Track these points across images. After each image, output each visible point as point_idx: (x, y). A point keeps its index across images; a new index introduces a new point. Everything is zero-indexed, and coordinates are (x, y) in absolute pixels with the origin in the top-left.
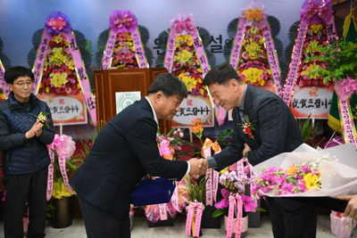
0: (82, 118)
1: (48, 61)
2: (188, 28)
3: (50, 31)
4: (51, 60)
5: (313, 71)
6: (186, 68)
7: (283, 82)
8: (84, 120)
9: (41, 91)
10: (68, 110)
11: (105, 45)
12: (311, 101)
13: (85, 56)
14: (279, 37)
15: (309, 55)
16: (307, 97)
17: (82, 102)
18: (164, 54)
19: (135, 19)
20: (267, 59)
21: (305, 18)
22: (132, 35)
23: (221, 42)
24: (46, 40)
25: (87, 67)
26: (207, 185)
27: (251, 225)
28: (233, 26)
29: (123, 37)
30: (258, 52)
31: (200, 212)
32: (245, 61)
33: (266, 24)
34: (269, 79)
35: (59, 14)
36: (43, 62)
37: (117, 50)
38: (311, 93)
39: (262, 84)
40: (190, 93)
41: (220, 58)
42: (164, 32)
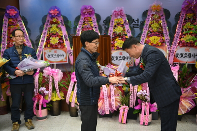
0: (65, 60)
1: (49, 31)
2: (121, 15)
3: (50, 16)
4: (51, 30)
5: (187, 38)
6: (119, 36)
7: (171, 44)
8: (66, 62)
9: (45, 46)
10: (58, 56)
11: (78, 23)
12: (186, 54)
13: (68, 29)
14: (169, 20)
15: (186, 29)
16: (184, 52)
17: (66, 52)
18: (108, 28)
19: (93, 10)
20: (162, 32)
21: (184, 10)
22: (92, 18)
23: (138, 22)
24: (48, 21)
25: (68, 34)
26: (130, 97)
27: (153, 118)
28: (145, 14)
29: (87, 19)
30: (158, 28)
31: (126, 111)
32: (151, 33)
33: (163, 13)
34: (163, 42)
35: (56, 7)
36: (47, 32)
37: (84, 26)
38: (186, 50)
39: (160, 45)
40: (121, 49)
41: (137, 30)
42: (109, 17)
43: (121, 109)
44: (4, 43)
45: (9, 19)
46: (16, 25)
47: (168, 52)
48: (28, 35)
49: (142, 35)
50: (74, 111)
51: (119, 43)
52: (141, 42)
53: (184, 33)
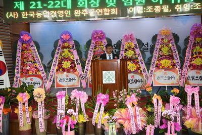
0: (77, 84)
1: (61, 55)
2: (132, 39)
3: (62, 40)
4: (63, 55)
5: (198, 61)
6: (131, 59)
7: (182, 67)
9: (57, 70)
10: (70, 80)
11: (89, 47)
12: (197, 77)
13: (80, 53)
14: (178, 44)
15: (196, 53)
16: (195, 75)
17: (77, 76)
18: (119, 52)
19: (104, 34)
20: (172, 55)
21: (193, 35)
22: (103, 43)
23: (148, 46)
24: (60, 45)
25: (80, 58)
28: (154, 38)
29: (98, 43)
30: (168, 51)
32: (161, 56)
33: (172, 37)
34: (174, 65)
35: (67, 32)
36: (58, 56)
37: (95, 50)
38: (197, 73)
39: (171, 68)
40: (133, 72)
41: (148, 54)
42: (119, 41)
43: (148, 129)
44: (18, 68)
45: (22, 44)
46: (29, 50)
47: (179, 74)
48: (40, 60)
49: (153, 59)
50: (100, 132)
51: (131, 66)
52: (152, 66)
53: (194, 56)
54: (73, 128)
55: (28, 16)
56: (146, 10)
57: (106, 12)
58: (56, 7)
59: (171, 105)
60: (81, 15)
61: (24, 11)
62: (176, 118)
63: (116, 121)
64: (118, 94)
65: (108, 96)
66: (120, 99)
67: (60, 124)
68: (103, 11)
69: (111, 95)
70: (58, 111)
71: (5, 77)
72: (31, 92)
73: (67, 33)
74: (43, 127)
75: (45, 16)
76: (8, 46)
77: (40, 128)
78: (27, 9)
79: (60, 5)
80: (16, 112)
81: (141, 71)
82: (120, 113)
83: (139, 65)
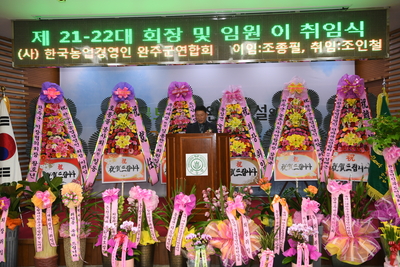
0: (142, 176)
1: (114, 125)
2: (238, 98)
3: (117, 99)
4: (117, 124)
5: (351, 139)
6: (236, 133)
7: (323, 145)
9: (106, 151)
10: (129, 168)
11: (164, 111)
12: (349, 165)
13: (146, 121)
14: (317, 108)
15: (346, 124)
16: (346, 162)
17: (142, 162)
18: (216, 120)
19: (190, 90)
20: (308, 127)
21: (342, 93)
22: (188, 104)
23: (265, 111)
24: (112, 107)
25: (147, 131)
28: (277, 98)
29: (180, 105)
30: (300, 121)
31: (271, 259)
32: (289, 128)
33: (307, 97)
34: (310, 145)
35: (126, 84)
36: (109, 126)
37: (174, 116)
38: (348, 158)
39: (305, 149)
40: (240, 155)
41: (265, 125)
42: (216, 102)
43: (263, 257)
44: (36, 146)
45: (46, 104)
46: (58, 115)
47: (319, 161)
48: (76, 133)
49: (275, 133)
50: (179, 262)
51: (236, 145)
52: (272, 145)
53: (344, 129)
54: (132, 254)
55: (56, 55)
56: (261, 49)
57: (193, 50)
58: (106, 40)
59: (304, 214)
60: (149, 54)
61: (50, 47)
62: (311, 237)
63: (207, 243)
64: (212, 195)
65: (194, 199)
66: (215, 204)
67: (108, 248)
68: (188, 48)
69: (199, 196)
70: (105, 224)
71: (13, 163)
72: (57, 189)
73: (124, 86)
74: (78, 252)
75: (86, 57)
76: (21, 108)
77: (72, 254)
78: (55, 43)
79: (113, 37)
80: (30, 224)
81: (254, 155)
82: (216, 228)
83: (251, 144)
